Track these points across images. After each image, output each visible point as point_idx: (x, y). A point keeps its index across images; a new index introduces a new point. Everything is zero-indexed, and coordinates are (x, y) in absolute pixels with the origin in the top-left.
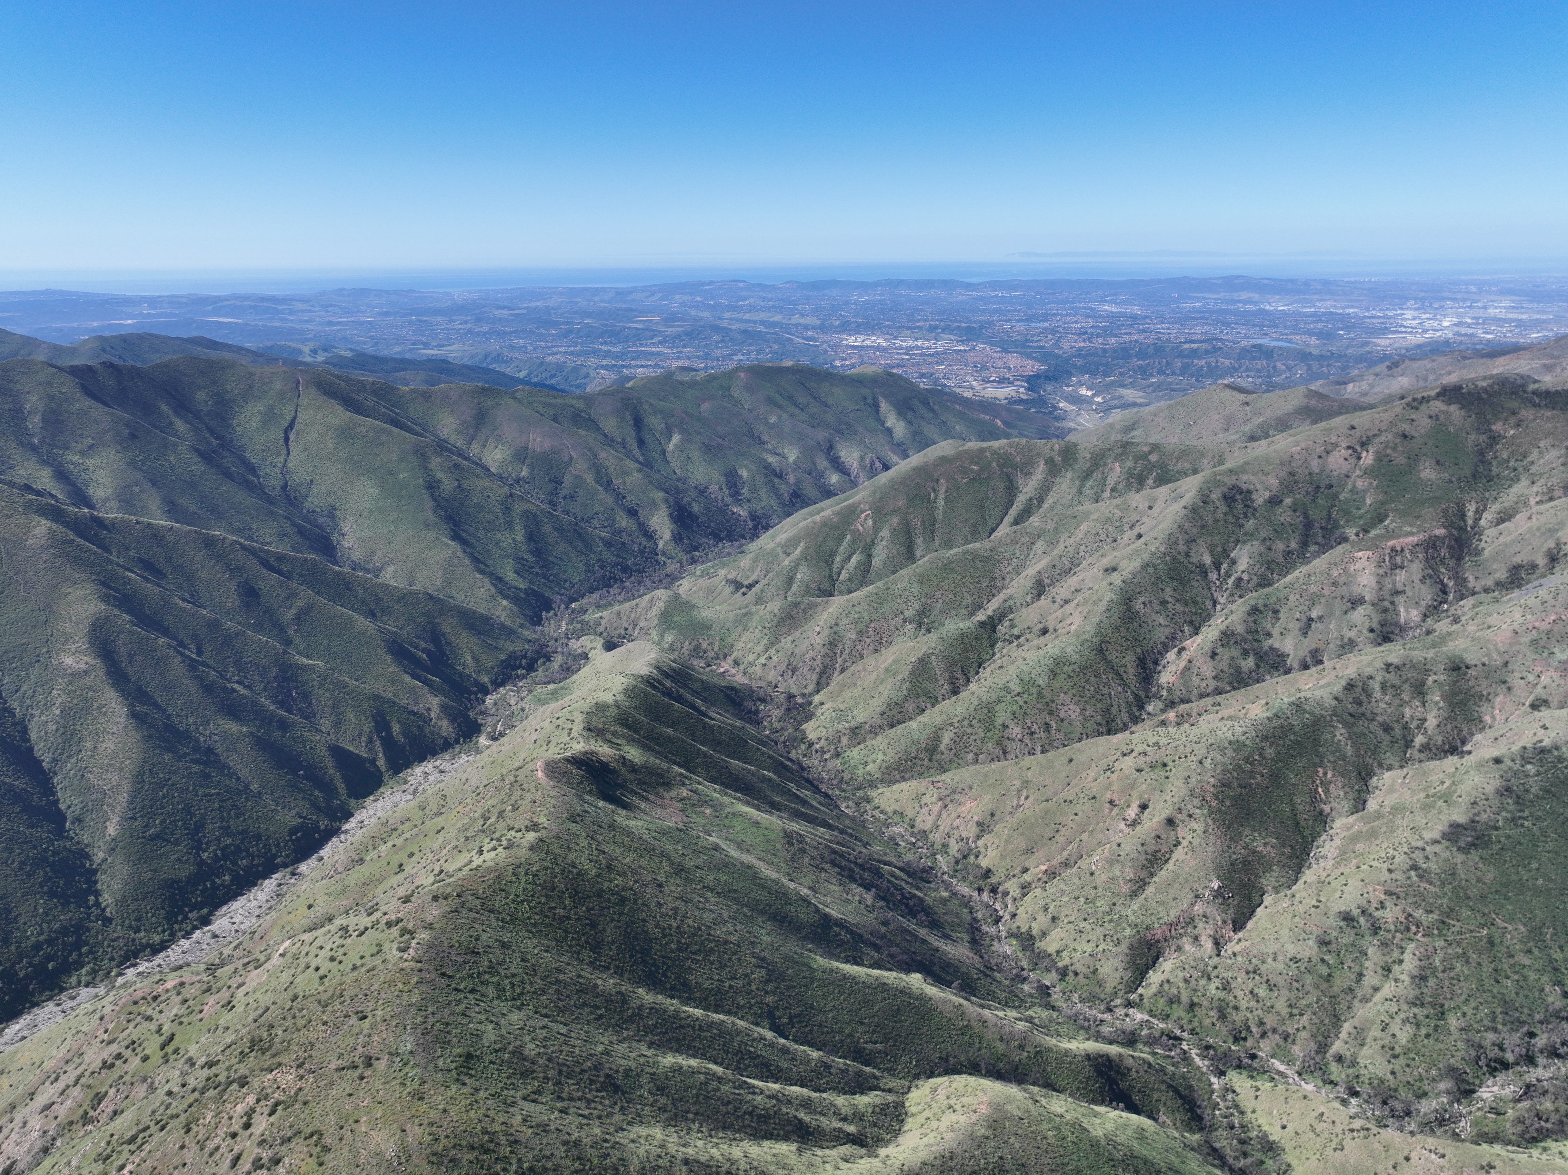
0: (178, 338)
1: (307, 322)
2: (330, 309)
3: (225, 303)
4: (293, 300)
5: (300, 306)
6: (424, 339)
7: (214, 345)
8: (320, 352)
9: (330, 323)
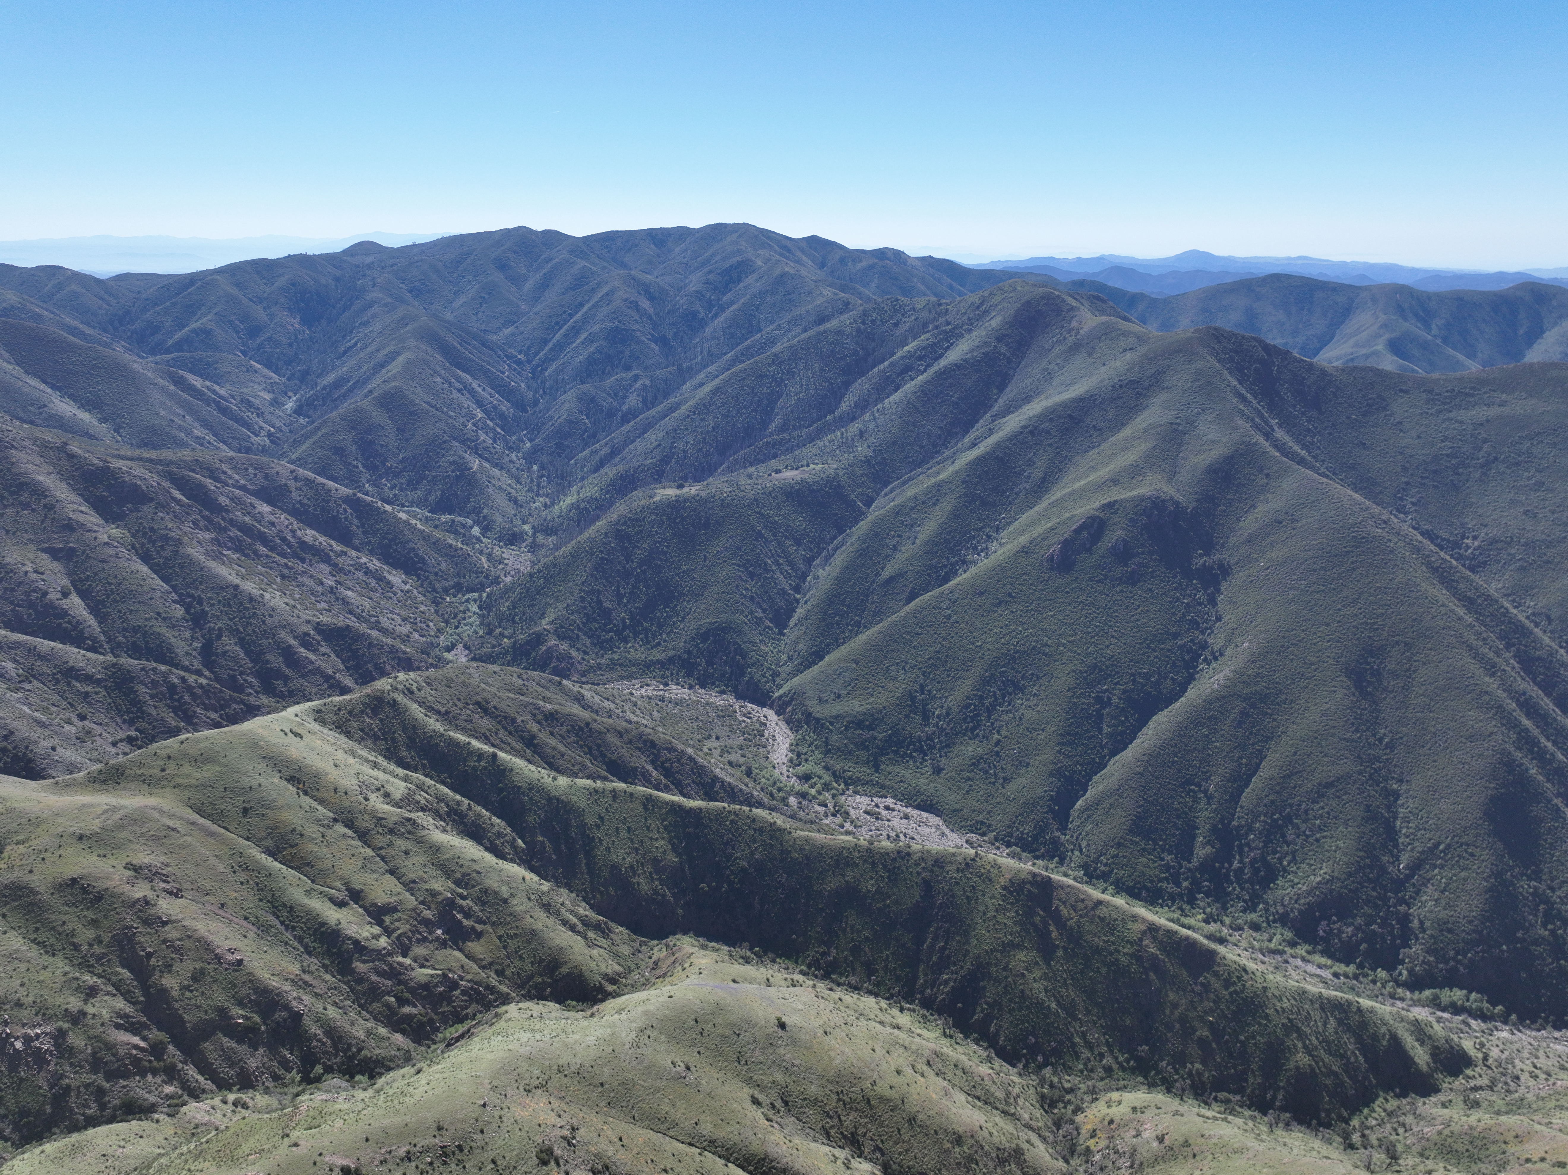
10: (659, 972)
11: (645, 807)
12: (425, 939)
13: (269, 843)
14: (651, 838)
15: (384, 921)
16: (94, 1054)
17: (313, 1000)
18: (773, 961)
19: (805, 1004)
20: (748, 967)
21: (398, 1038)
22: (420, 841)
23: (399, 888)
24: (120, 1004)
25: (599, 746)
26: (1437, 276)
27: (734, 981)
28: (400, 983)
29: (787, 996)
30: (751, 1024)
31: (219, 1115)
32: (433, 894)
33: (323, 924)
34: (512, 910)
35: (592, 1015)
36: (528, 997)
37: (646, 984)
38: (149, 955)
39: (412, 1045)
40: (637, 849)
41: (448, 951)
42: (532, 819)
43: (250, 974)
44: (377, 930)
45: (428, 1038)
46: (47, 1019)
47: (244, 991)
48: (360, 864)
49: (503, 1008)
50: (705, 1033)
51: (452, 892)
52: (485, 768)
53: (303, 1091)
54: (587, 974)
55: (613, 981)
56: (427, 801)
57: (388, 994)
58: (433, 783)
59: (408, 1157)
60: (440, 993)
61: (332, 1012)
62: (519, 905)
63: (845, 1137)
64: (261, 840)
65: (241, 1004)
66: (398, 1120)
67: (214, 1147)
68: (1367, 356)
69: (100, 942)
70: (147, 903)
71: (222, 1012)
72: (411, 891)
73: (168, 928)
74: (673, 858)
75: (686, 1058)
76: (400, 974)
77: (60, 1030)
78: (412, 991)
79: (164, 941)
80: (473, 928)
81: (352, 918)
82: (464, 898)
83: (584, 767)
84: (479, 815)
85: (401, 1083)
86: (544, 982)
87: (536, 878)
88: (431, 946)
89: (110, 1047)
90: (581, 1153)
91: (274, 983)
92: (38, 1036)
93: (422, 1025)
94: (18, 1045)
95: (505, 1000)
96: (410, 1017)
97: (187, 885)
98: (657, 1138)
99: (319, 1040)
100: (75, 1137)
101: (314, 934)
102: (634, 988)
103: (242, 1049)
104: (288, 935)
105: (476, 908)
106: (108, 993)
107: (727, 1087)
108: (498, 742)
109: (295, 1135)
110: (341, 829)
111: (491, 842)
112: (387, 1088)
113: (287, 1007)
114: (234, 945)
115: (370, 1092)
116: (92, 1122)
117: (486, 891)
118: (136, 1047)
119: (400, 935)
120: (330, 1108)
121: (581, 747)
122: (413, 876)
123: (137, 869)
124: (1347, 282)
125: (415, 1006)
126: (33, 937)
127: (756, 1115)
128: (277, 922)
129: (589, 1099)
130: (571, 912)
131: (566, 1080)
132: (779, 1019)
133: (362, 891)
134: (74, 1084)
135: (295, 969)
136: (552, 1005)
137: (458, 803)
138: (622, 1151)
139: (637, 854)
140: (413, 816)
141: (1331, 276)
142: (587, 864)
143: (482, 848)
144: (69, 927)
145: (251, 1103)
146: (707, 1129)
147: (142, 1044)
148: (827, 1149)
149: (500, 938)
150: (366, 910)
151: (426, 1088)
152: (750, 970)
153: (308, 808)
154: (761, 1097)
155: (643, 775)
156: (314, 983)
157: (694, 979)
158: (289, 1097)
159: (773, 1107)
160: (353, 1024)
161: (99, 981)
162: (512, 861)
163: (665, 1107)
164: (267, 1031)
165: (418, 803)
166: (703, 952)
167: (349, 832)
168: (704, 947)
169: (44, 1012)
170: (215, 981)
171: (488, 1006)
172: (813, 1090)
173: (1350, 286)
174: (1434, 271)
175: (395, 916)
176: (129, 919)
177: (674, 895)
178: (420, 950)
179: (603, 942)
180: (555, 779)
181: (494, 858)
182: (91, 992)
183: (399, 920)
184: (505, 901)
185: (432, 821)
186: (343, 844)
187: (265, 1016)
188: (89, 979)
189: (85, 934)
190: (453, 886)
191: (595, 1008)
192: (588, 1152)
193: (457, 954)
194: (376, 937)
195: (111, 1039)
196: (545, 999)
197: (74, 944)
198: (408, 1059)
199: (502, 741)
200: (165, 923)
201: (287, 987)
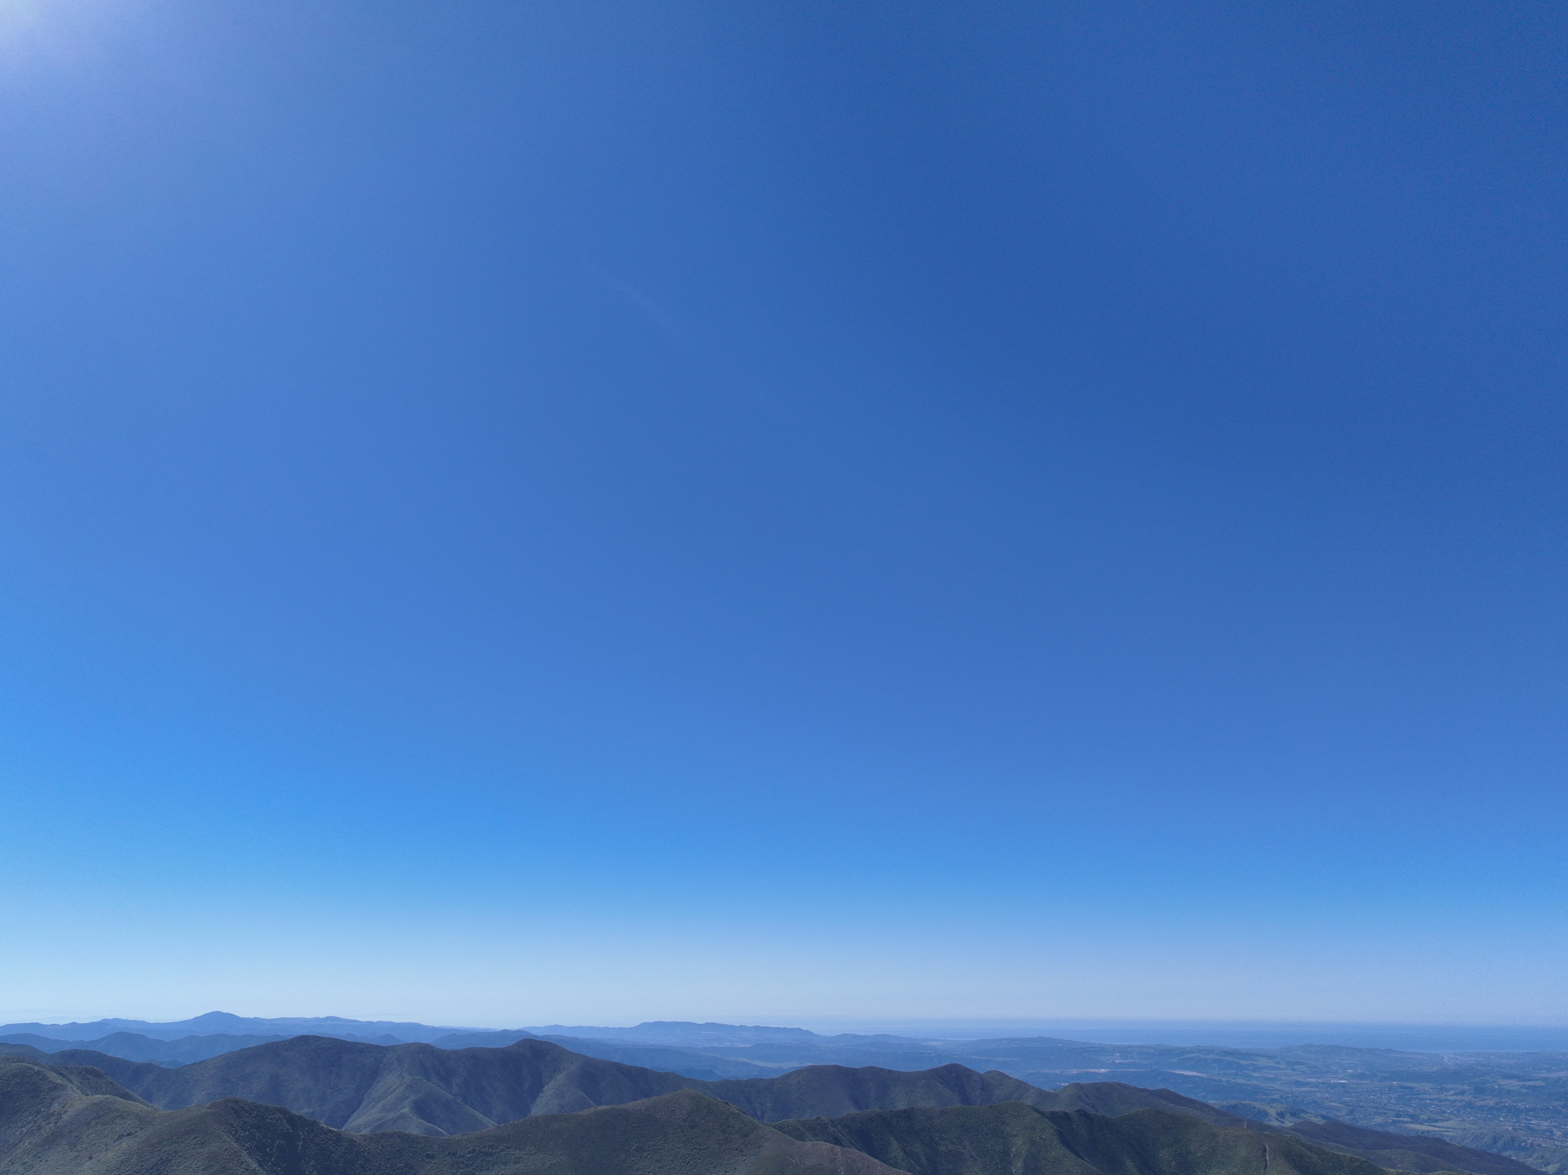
0: (1145, 1090)
1: (1271, 1080)
2: (1297, 1067)
3: (1190, 1056)
4: (1257, 1055)
5: (1263, 1062)
6: (1411, 1110)
7: (1177, 1099)
8: (1288, 1116)
9: (1297, 1083)
26: (454, 1034)
68: (395, 1121)
124: (375, 1043)
141: (359, 1037)
173: (378, 1047)
174: (451, 1029)
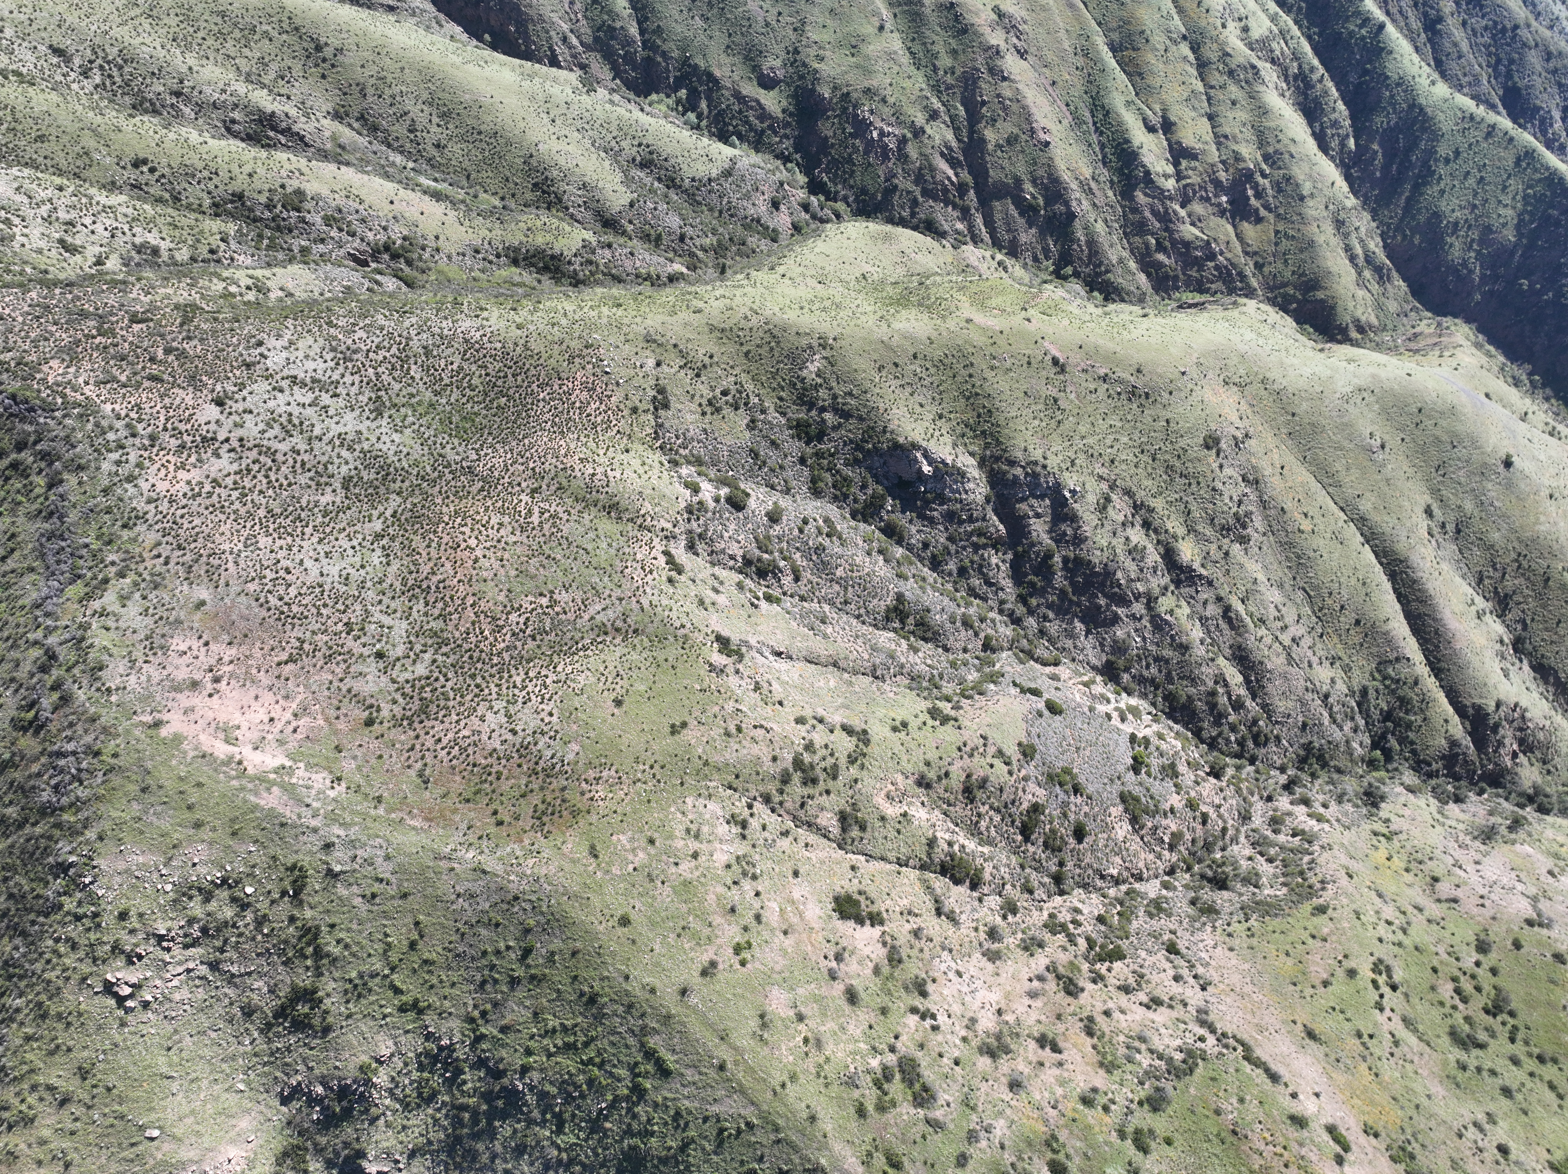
10: (1412, 345)
11: (1518, 160)
12: (1208, 199)
13: (1115, 36)
14: (1500, 202)
15: (1180, 163)
16: (920, 169)
17: (1090, 208)
18: (1547, 399)
19: (1550, 457)
20: (1513, 390)
21: (1142, 278)
22: (1252, 96)
23: (1209, 137)
24: (950, 136)
25: (1512, 61)
27: (1487, 395)
28: (1167, 229)
29: (1535, 440)
30: (1475, 443)
31: (985, 266)
32: (1238, 158)
33: (1127, 141)
34: (1303, 211)
35: (1322, 350)
36: (1272, 302)
37: (1393, 350)
38: (984, 103)
39: (1150, 291)
40: (1475, 206)
41: (1223, 222)
42: (1380, 121)
43: (1051, 159)
44: (1170, 169)
45: (1166, 292)
46: (900, 123)
47: (1041, 172)
48: (1186, 95)
49: (1244, 300)
50: (1421, 426)
51: (1257, 164)
52: (1363, 38)
53: (1051, 281)
54: (1339, 310)
55: (1361, 329)
56: (1282, 53)
57: (1152, 234)
58: (1299, 34)
59: (1104, 379)
60: (1196, 257)
61: (1100, 227)
62: (1314, 209)
63: (1496, 592)
64: (1110, 30)
65: (1034, 182)
66: (1111, 346)
67: (974, 288)
69: (953, 73)
70: (998, 52)
71: (1018, 181)
72: (1219, 144)
73: (1006, 84)
74: (1510, 235)
75: (1386, 437)
76: (1171, 221)
77: (904, 136)
78: (1174, 242)
79: (999, 96)
80: (1257, 210)
81: (1154, 148)
82: (1264, 176)
83: (1477, 81)
84: (1326, 93)
85: (1126, 317)
86: (1294, 296)
87: (1345, 187)
88: (1210, 209)
89: (932, 169)
90: (1242, 457)
91: (1066, 176)
92: (889, 134)
93: (1167, 277)
94: (875, 134)
95: (1250, 293)
96: (1161, 265)
97: (1033, 50)
98: (1315, 486)
99: (1080, 246)
100: (889, 228)
101: (1116, 148)
102: (1378, 347)
103: (1021, 222)
104: (1094, 138)
105: (1270, 192)
106: (944, 122)
107: (1409, 484)
108: (1394, 10)
109: (1031, 312)
110: (1185, 49)
111: (1322, 129)
112: (1113, 315)
113: (1067, 204)
114: (1050, 125)
115: (1100, 311)
116: (903, 223)
117: (1288, 179)
118: (949, 179)
119: (1188, 185)
120: (1064, 306)
121: (1489, 55)
122: (1227, 130)
123: (1001, 15)
125: (1169, 257)
126: (909, 44)
127: (1423, 523)
128: (1090, 121)
129: (1274, 419)
130: (1361, 241)
131: (1264, 392)
132: (1509, 456)
133: (1175, 124)
134: (901, 186)
135: (1086, 172)
136: (1290, 321)
137: (1312, 69)
138: (1278, 477)
139: (1472, 212)
140: (1260, 64)
142: (1408, 199)
143: (1309, 131)
144: (935, 48)
145: (1010, 269)
146: (1365, 506)
147: (954, 179)
148: (1471, 591)
149: (1277, 232)
150: (1170, 145)
151: (1145, 332)
152: (1513, 394)
153: (1165, 14)
154: (1436, 511)
155: (1543, 121)
156: (1097, 193)
157: (1446, 371)
158: (1039, 280)
159: (1443, 526)
160: (1111, 246)
161: (942, 108)
162: (1332, 159)
163: (1339, 466)
164: (1044, 216)
165: (1272, 51)
166: (1474, 350)
167: (1191, 57)
168: (1478, 346)
169: (898, 117)
170: (1023, 152)
171: (1231, 291)
172: (1495, 536)
175: (1193, 164)
176: (980, 62)
177: (1483, 277)
178: (1198, 208)
179: (1375, 287)
180: (1433, 83)
181: (1315, 147)
182: (933, 116)
183: (1194, 169)
184: (1302, 198)
185: (1275, 78)
186: (1181, 66)
187: (1048, 203)
188: (936, 104)
189: (945, 61)
190: (1260, 158)
191: (1328, 345)
192: (1248, 460)
193: (1230, 228)
194: (1166, 176)
195: (934, 163)
196: (1286, 311)
197: (934, 66)
198: (1141, 300)
199: (1400, 12)
200: (1004, 79)
201: (1074, 185)
